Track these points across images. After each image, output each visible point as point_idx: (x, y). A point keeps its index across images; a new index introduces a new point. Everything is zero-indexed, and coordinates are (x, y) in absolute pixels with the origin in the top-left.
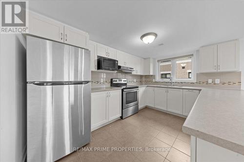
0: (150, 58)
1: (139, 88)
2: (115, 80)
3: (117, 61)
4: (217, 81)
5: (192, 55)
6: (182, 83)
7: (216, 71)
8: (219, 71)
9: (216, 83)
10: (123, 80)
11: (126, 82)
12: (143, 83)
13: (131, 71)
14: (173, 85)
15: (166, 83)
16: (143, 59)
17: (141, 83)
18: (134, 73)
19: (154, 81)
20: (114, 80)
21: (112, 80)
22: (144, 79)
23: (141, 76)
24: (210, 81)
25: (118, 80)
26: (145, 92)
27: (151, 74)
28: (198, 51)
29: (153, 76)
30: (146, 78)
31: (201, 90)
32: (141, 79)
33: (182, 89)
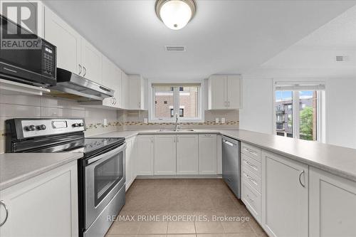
0: (138, 75)
3: (53, 48)
5: (200, 84)
6: (188, 124)
9: (222, 122)
11: (81, 129)
14: (179, 128)
15: (167, 124)
16: (124, 74)
17: (119, 127)
19: (146, 122)
20: (25, 124)
22: (124, 118)
23: (119, 112)
24: (217, 120)
27: (142, 108)
28: (207, 80)
29: (145, 113)
30: (128, 115)
31: (219, 134)
32: (117, 117)
33: (198, 134)
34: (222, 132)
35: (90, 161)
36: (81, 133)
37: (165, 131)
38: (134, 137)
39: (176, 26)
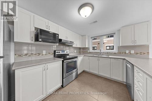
0: (86, 35)
1: (78, 58)
2: (58, 51)
3: (58, 35)
4: (133, 52)
6: (108, 53)
7: (133, 44)
8: (135, 44)
9: (132, 53)
10: (65, 51)
11: (68, 53)
12: (82, 53)
13: (72, 44)
14: (102, 55)
15: (97, 53)
16: (80, 36)
17: (80, 53)
18: (74, 46)
20: (56, 51)
21: (55, 51)
22: (82, 50)
23: (80, 48)
24: (127, 52)
25: (61, 51)
26: (83, 60)
27: (87, 46)
28: (119, 30)
29: (88, 48)
30: (83, 49)
31: (125, 59)
32: (80, 50)
33: (110, 58)
34: (126, 58)
35: (65, 61)
36: (68, 54)
37: (95, 56)
38: (82, 57)
39: (86, 16)
